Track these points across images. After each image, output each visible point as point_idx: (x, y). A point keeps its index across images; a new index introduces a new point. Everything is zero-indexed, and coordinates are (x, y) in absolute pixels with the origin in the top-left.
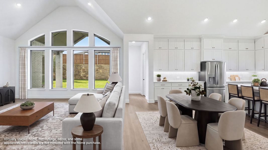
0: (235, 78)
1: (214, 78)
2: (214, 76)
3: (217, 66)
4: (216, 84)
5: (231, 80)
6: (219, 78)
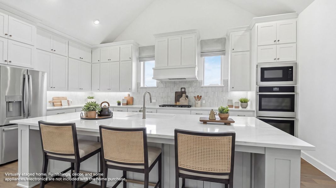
0: (61, 102)
1: (21, 103)
2: (21, 100)
3: (29, 79)
4: (26, 116)
5: (54, 105)
6: (31, 103)
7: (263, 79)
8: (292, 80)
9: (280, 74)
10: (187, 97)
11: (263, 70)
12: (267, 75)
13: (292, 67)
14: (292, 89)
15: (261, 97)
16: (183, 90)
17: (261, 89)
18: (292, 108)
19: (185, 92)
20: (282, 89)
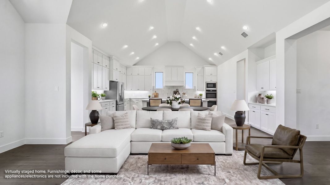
2: (121, 95)
7: (207, 87)
8: (216, 88)
9: (212, 85)
10: (179, 93)
11: (207, 84)
12: (209, 86)
13: (216, 83)
14: (216, 91)
15: (207, 93)
16: (177, 90)
17: (207, 91)
18: (216, 97)
19: (178, 91)
20: (213, 91)
